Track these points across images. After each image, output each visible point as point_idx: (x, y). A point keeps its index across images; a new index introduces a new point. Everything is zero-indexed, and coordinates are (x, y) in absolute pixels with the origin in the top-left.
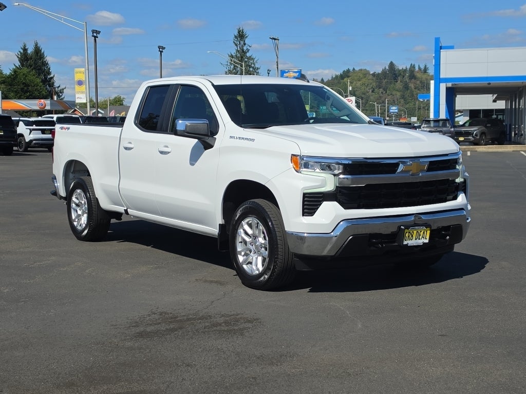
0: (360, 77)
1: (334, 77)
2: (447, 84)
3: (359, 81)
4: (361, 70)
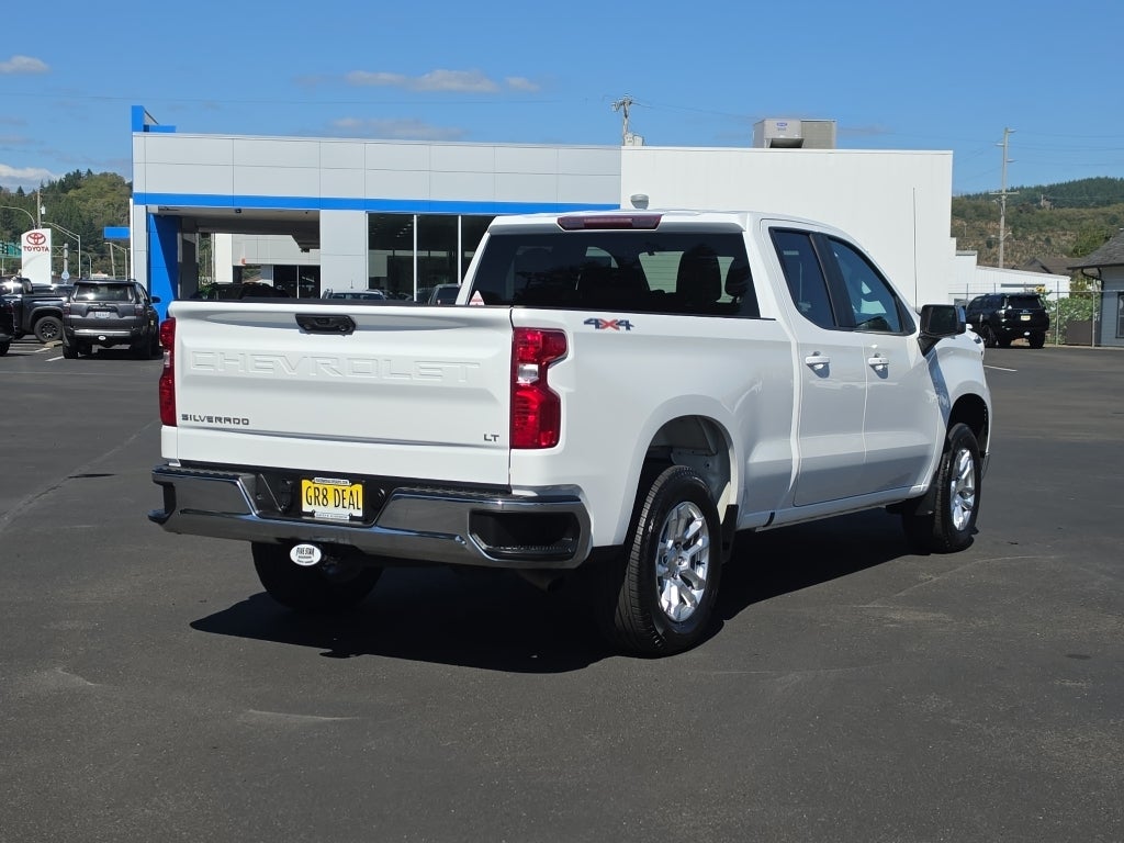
0: (102, 189)
1: (46, 185)
2: (149, 206)
3: (101, 196)
4: (105, 175)
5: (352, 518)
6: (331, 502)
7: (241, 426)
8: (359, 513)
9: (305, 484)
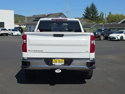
5: (62, 65)
6: (58, 62)
7: (41, 52)
8: (63, 64)
9: (53, 60)
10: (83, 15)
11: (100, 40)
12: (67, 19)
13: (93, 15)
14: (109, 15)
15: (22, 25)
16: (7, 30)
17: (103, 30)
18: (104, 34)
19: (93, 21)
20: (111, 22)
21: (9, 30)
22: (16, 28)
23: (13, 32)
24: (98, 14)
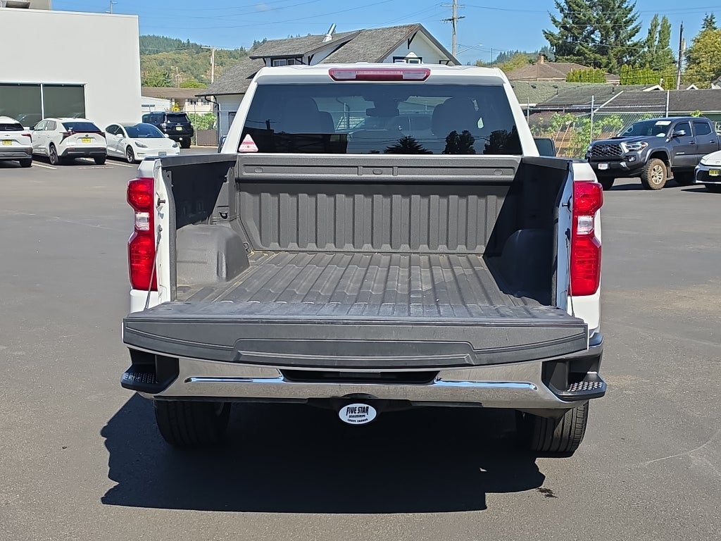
10: (548, 36)
11: (646, 186)
12: (428, 71)
13: (605, 36)
14: (704, 35)
15: (192, 102)
16: (99, 132)
17: (664, 129)
18: (669, 150)
19: (604, 71)
20: (712, 79)
21: (114, 129)
22: (151, 118)
23: (132, 142)
24: (636, 31)
